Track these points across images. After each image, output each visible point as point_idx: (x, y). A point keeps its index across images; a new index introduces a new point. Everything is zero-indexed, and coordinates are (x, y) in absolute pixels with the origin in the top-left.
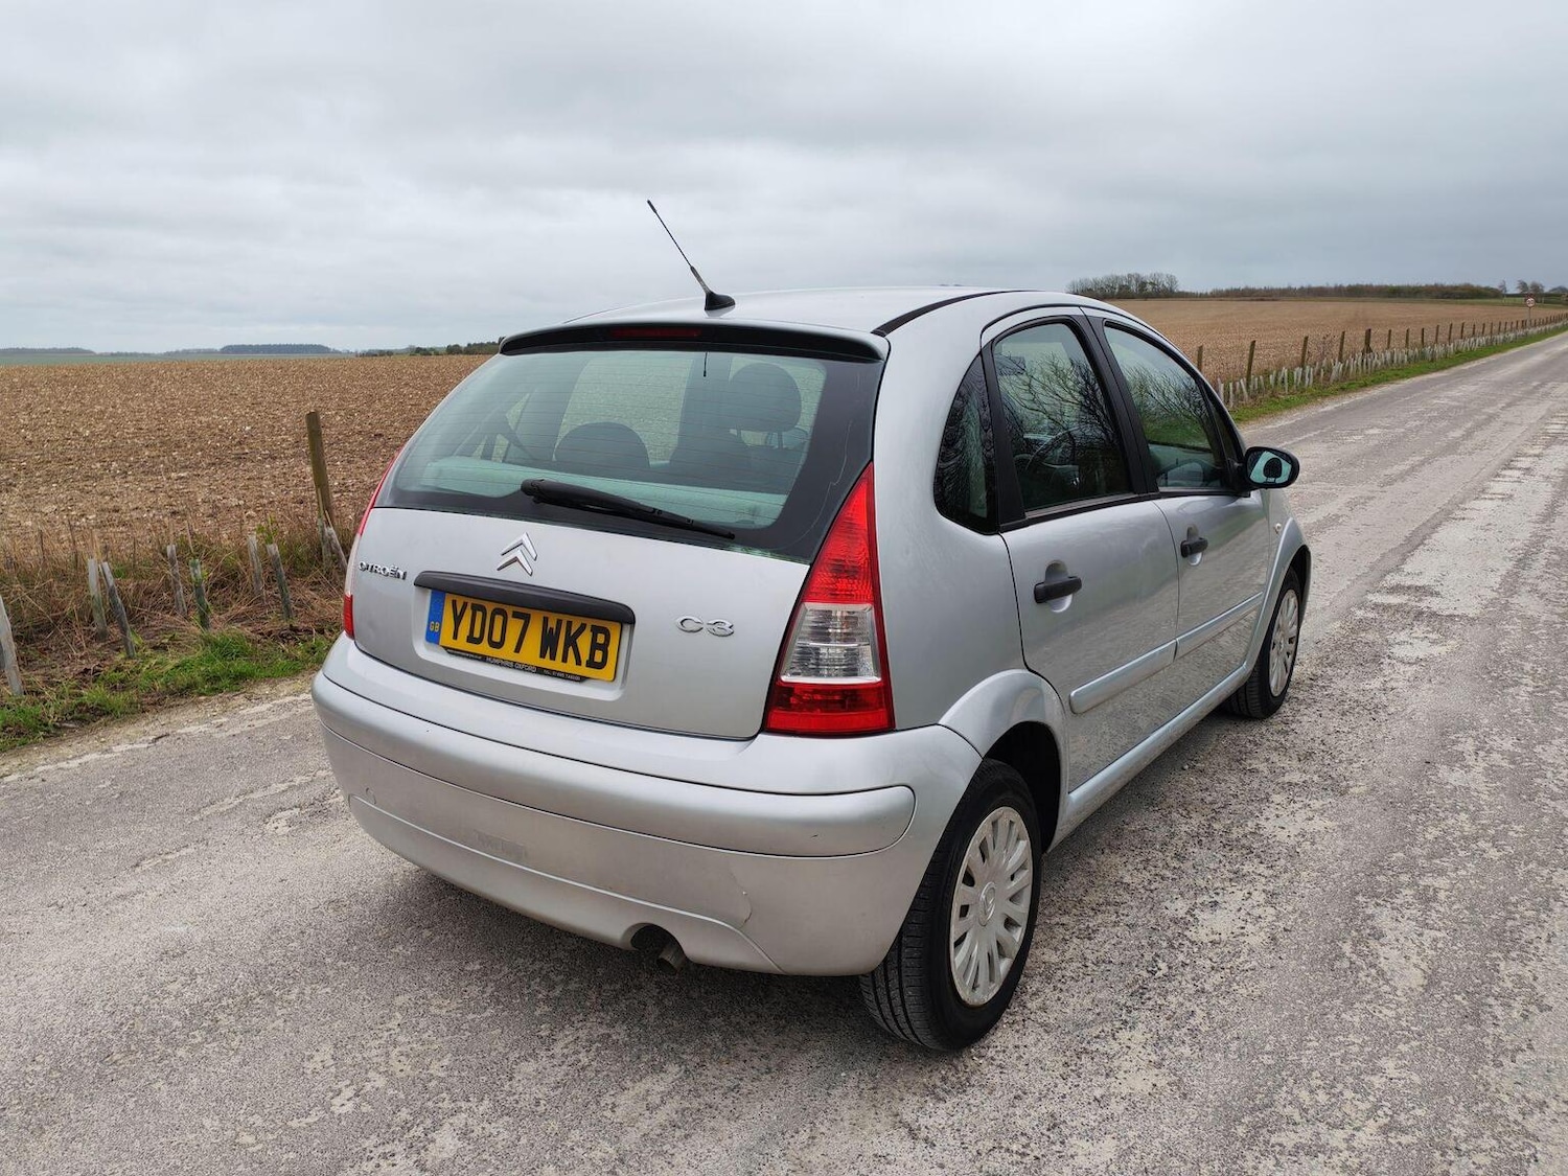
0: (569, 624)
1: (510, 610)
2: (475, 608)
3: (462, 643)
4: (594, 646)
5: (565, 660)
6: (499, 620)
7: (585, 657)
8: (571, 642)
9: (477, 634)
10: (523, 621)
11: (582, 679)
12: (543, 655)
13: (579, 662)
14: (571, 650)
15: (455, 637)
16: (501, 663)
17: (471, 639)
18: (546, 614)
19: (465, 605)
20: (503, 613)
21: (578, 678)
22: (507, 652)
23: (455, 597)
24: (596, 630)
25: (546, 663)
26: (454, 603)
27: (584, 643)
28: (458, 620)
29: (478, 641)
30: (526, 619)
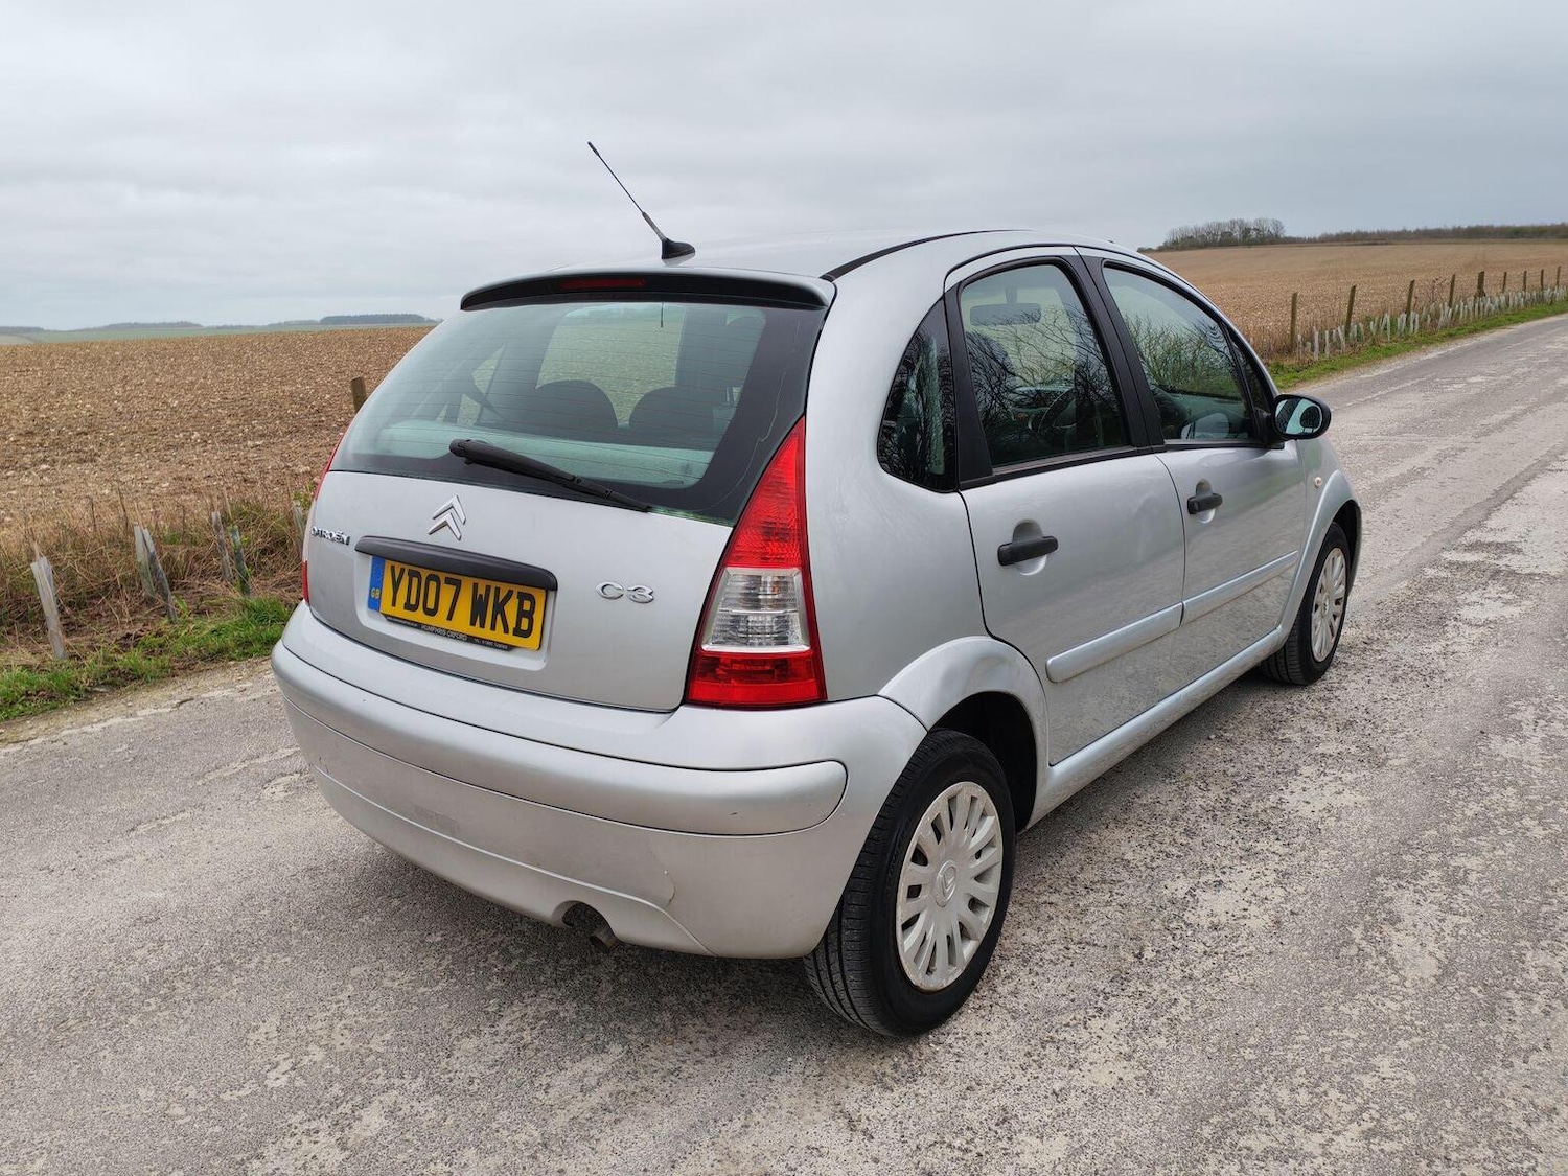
0: (498, 590)
1: (442, 576)
2: (412, 574)
3: (400, 610)
4: (521, 614)
5: (493, 628)
6: (433, 585)
7: (512, 625)
8: (499, 609)
9: (413, 602)
10: (454, 588)
11: (510, 648)
12: (473, 624)
13: (506, 631)
14: (499, 617)
15: (394, 604)
16: (435, 631)
17: (408, 606)
18: (476, 580)
19: (403, 572)
20: (437, 580)
21: (506, 647)
22: (440, 620)
23: (393, 563)
24: (522, 597)
25: (476, 631)
26: (393, 568)
27: (511, 610)
28: (396, 586)
29: (414, 608)
30: (458, 584)
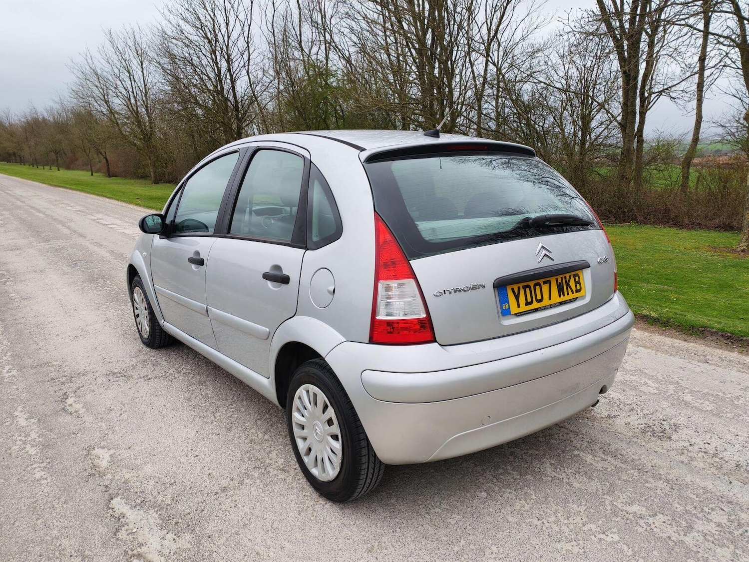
0: (565, 278)
1: (541, 281)
2: (525, 288)
3: (524, 308)
4: (576, 283)
5: (568, 294)
6: (538, 288)
7: (574, 289)
8: (568, 285)
9: (529, 300)
10: (548, 284)
12: (560, 296)
13: (573, 293)
14: (569, 288)
15: (519, 306)
16: (545, 308)
17: (527, 304)
19: (519, 288)
20: (539, 284)
21: (574, 300)
22: (546, 302)
23: (512, 286)
24: (574, 276)
25: (563, 299)
26: (513, 290)
27: (572, 283)
28: (517, 297)
29: (531, 303)
30: (549, 282)
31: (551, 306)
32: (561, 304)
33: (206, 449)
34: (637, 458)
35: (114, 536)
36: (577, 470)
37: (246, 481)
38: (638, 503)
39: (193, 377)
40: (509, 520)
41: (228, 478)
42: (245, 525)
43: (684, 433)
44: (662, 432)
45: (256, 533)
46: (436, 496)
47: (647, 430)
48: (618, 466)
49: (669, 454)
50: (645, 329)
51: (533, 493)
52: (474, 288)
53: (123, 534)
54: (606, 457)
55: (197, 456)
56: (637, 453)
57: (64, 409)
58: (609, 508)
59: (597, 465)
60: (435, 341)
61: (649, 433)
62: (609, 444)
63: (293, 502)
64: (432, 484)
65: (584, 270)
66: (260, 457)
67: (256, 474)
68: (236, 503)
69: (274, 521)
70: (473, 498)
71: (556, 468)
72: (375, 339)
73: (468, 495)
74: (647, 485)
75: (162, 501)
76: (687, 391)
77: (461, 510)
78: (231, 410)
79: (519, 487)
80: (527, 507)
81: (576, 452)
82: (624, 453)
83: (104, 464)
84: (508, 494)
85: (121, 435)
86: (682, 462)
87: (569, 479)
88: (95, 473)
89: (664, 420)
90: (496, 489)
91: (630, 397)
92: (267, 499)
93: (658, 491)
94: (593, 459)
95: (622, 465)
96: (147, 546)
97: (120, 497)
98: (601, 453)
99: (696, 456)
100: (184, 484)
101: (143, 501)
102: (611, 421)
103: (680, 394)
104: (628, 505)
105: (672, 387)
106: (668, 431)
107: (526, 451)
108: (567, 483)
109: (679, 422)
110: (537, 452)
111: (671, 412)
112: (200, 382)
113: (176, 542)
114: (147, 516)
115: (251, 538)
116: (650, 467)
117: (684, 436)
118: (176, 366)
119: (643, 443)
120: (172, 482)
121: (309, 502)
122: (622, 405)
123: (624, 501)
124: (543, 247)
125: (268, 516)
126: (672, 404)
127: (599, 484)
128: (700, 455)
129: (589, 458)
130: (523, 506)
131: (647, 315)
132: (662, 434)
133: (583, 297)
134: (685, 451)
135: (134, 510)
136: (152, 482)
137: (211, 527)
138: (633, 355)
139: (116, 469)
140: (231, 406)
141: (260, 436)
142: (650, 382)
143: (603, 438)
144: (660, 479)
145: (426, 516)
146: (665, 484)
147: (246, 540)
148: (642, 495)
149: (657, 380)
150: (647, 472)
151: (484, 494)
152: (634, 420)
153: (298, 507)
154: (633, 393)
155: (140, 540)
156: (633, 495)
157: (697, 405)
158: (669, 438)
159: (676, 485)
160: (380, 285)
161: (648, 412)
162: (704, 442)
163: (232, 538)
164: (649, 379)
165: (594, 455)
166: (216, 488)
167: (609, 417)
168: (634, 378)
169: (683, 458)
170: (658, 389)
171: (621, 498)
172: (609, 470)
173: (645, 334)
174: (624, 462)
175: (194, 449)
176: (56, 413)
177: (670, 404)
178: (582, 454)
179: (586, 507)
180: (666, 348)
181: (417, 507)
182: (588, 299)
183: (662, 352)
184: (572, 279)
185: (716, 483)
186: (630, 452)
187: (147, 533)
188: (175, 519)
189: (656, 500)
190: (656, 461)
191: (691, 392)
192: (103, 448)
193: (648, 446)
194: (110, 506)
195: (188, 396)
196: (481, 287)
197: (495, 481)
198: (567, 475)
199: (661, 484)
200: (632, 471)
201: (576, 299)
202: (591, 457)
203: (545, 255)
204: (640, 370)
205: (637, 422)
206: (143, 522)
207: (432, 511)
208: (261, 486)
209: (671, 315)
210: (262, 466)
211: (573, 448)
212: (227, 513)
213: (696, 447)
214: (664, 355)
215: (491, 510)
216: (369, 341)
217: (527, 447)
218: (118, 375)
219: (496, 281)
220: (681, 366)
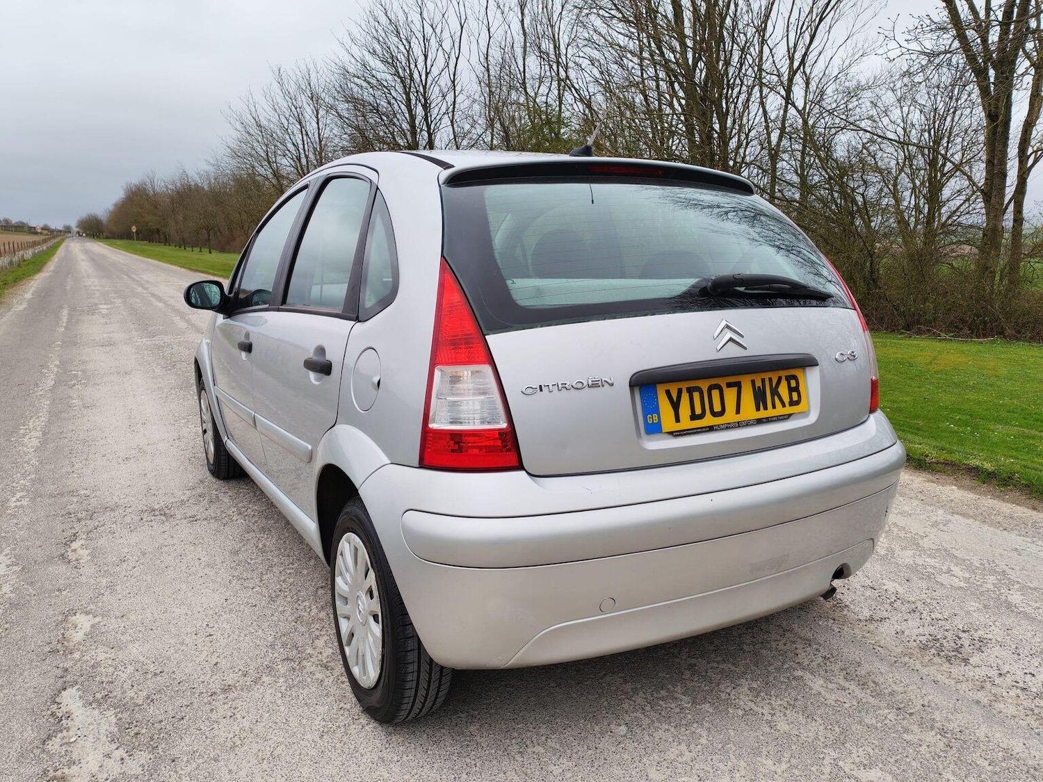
0: (770, 379)
1: (722, 382)
2: (690, 391)
3: (686, 423)
4: (791, 390)
5: (774, 407)
6: (716, 393)
7: (786, 400)
8: (775, 392)
9: (698, 411)
10: (736, 388)
11: (787, 417)
12: (758, 409)
13: (784, 405)
14: (776, 397)
15: (678, 420)
16: (728, 427)
17: (694, 417)
18: (752, 377)
19: (680, 392)
20: (719, 387)
21: (785, 417)
22: (730, 416)
23: (667, 386)
24: (788, 379)
25: (763, 414)
26: (668, 393)
27: (783, 390)
28: (676, 406)
29: (701, 417)
30: (738, 385)
31: (739, 425)
32: (760, 422)
33: (228, 627)
34: (900, 689)
35: (41, 746)
36: (792, 703)
37: (265, 679)
38: (880, 765)
39: (256, 522)
40: (651, 776)
41: (240, 672)
42: (234, 746)
43: (993, 654)
44: (957, 650)
45: (244, 761)
46: (545, 726)
47: (932, 646)
48: (864, 700)
49: (959, 686)
50: (972, 489)
51: (704, 733)
52: (594, 385)
53: (54, 745)
54: (847, 685)
55: (210, 635)
56: (902, 682)
57: (62, 555)
58: (827, 770)
59: (828, 696)
60: (520, 467)
61: (933, 651)
62: (859, 664)
63: (320, 718)
64: (544, 707)
65: (808, 370)
66: (300, 644)
67: (282, 668)
68: (235, 711)
69: (279, 744)
70: (602, 734)
71: (757, 696)
72: (426, 462)
73: (597, 728)
74: (905, 736)
75: (132, 698)
76: (1017, 586)
77: (576, 753)
78: (288, 572)
79: (685, 722)
80: (687, 756)
81: (799, 673)
82: (880, 679)
83: (78, 636)
84: (663, 732)
85: (120, 596)
86: (978, 702)
87: (773, 715)
88: (61, 648)
89: (964, 631)
90: (647, 721)
91: (916, 592)
92: (282, 708)
93: (923, 749)
94: (825, 685)
95: (871, 700)
96: (80, 766)
97: (78, 687)
98: (841, 677)
99: (1005, 694)
100: (174, 676)
101: (106, 695)
102: (872, 627)
103: (1002, 591)
104: (862, 768)
105: (991, 579)
106: (967, 649)
107: (715, 665)
108: (768, 722)
109: (990, 636)
110: (733, 668)
111: (980, 618)
112: (263, 530)
113: (123, 763)
114: (102, 718)
115: (234, 768)
116: (919, 707)
117: (991, 660)
118: (240, 505)
119: (918, 666)
120: (158, 672)
121: (343, 719)
122: (899, 602)
123: (858, 760)
124: (728, 327)
125: (272, 737)
126: (985, 607)
127: (821, 728)
128: (1013, 693)
129: (817, 684)
130: (681, 755)
131: (978, 467)
132: (954, 653)
133: (805, 414)
134: (988, 685)
135: (88, 708)
136: (130, 669)
137: (182, 746)
138: (941, 526)
139: (91, 645)
140: (291, 566)
141: (315, 611)
142: (956, 570)
143: (851, 653)
144: (932, 728)
145: (518, 757)
146: (939, 737)
147: (225, 770)
148: (892, 752)
149: (969, 567)
150: (911, 714)
151: (623, 729)
152: (915, 629)
153: (324, 726)
154: (924, 584)
155: (75, 756)
156: (877, 751)
157: (1029, 610)
158: (966, 661)
159: (956, 741)
160: (437, 373)
161: (940, 616)
162: (1026, 671)
163: (206, 765)
164: (956, 565)
165: (827, 680)
166: (216, 687)
167: (871, 619)
168: (931, 561)
169: (980, 696)
170: (967, 580)
171: (854, 755)
172: (846, 706)
173: (970, 496)
174: (878, 695)
175: (211, 625)
176: (50, 560)
177: (981, 606)
178: (808, 676)
179: (788, 765)
180: (1000, 519)
181: (508, 741)
182: (813, 418)
183: (991, 525)
184: (784, 385)
185: (1030, 743)
186: (890, 679)
187: (88, 744)
188: (137, 728)
189: (914, 764)
190: (934, 697)
191: (1023, 589)
192: (87, 613)
193: (924, 671)
194: (57, 700)
195: (237, 547)
196: (606, 384)
197: (648, 708)
198: (773, 709)
199: (930, 737)
200: (886, 711)
201: (790, 415)
202: (821, 682)
203: (731, 340)
204: (946, 550)
205: (916, 631)
206: (91, 727)
207: (530, 750)
208: (282, 688)
209: (1017, 468)
210: (297, 659)
211: (795, 666)
212: (216, 726)
213: (1009, 680)
214: (992, 529)
215: (626, 756)
216: (419, 464)
217: (719, 659)
218: (157, 513)
219: (636, 375)
220: (1018, 547)
